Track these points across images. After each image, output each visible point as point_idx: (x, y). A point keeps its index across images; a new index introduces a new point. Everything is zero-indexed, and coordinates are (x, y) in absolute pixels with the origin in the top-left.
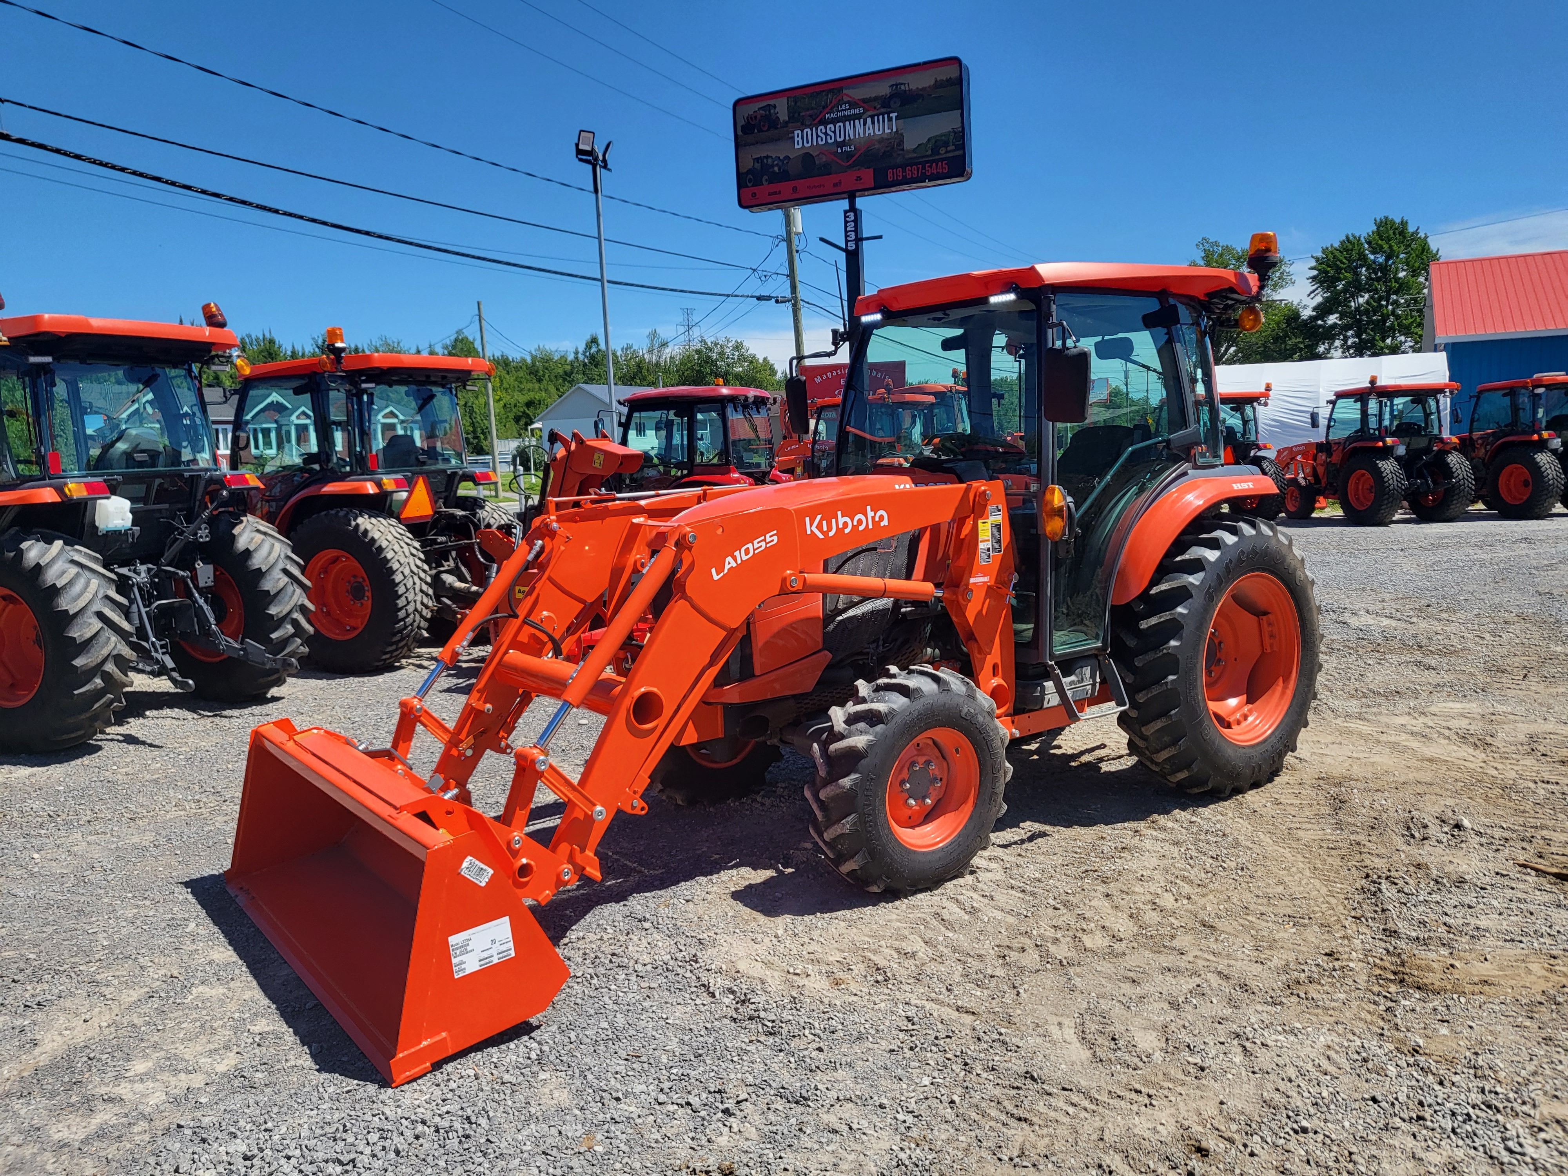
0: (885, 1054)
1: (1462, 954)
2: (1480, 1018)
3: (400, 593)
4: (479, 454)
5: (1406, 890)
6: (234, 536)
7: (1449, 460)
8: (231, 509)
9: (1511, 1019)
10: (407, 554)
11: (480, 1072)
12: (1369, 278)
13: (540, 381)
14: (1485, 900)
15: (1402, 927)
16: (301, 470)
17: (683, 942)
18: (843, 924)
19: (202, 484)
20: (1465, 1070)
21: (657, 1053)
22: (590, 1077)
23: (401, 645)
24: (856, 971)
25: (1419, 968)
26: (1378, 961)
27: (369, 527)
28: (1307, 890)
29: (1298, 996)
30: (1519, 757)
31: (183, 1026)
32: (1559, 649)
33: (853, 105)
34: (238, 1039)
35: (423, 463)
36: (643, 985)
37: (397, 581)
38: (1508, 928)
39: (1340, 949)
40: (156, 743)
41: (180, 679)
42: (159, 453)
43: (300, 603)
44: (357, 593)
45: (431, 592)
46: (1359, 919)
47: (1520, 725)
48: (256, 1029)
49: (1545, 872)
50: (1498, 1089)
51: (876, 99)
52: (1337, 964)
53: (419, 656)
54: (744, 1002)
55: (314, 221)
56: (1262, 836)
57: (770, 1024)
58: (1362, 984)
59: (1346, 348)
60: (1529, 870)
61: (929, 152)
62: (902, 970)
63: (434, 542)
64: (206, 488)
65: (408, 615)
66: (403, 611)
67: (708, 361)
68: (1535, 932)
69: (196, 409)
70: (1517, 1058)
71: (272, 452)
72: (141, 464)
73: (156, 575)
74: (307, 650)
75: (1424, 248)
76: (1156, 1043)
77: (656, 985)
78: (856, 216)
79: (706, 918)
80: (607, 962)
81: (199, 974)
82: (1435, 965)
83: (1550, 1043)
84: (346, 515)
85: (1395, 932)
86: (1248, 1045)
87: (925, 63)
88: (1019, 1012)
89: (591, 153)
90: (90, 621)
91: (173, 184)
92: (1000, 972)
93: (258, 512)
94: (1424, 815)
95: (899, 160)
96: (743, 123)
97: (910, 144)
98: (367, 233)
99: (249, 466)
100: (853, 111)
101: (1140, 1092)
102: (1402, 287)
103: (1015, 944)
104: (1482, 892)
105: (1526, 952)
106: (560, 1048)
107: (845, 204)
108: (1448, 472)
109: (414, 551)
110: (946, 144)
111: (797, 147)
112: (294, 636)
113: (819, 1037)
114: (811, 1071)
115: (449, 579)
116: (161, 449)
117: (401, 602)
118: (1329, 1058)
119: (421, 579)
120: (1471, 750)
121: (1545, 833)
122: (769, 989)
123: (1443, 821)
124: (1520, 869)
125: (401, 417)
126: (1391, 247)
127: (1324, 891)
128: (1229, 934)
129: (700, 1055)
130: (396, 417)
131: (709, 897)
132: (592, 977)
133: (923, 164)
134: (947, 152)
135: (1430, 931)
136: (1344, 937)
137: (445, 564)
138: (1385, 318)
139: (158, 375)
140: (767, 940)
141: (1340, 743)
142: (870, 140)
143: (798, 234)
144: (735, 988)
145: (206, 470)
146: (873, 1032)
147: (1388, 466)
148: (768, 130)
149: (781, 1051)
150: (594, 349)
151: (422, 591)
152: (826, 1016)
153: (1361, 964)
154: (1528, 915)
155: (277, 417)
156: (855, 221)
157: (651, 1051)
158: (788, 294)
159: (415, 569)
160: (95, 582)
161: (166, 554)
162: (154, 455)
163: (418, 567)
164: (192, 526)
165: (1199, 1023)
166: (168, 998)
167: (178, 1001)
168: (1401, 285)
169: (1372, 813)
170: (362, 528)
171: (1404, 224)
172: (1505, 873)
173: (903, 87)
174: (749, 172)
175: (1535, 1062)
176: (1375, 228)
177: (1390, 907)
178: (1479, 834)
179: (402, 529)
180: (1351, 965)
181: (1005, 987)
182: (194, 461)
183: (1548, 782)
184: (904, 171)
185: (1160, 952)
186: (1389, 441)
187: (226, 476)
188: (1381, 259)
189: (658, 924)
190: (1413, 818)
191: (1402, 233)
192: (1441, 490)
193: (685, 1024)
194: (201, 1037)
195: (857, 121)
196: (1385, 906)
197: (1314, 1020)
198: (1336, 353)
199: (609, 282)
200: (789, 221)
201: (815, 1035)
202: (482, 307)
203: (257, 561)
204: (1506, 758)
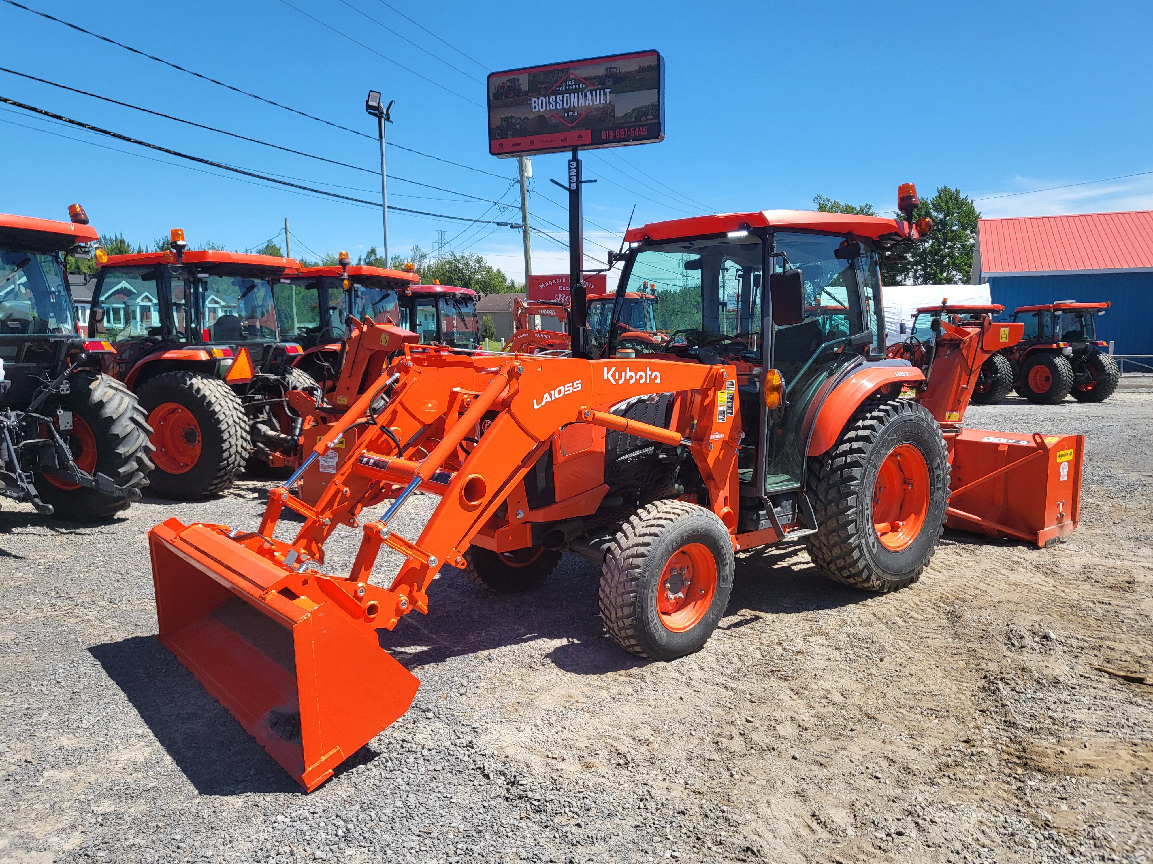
0: (632, 829)
1: (1067, 742)
2: (1089, 796)
3: (225, 438)
5: (1017, 689)
6: (90, 390)
7: (995, 360)
8: (88, 369)
9: (1112, 796)
10: (231, 408)
11: (294, 849)
14: (1076, 697)
15: (1019, 719)
16: (147, 340)
17: (460, 730)
18: (587, 715)
19: (65, 348)
20: (1088, 841)
21: (445, 830)
22: (389, 852)
23: (224, 479)
24: (601, 756)
25: (1037, 753)
26: (1004, 748)
27: (201, 386)
28: (942, 688)
29: (949, 777)
30: (1079, 583)
31: (35, 807)
32: (1090, 500)
33: (577, 81)
34: (83, 819)
35: (245, 338)
36: (431, 768)
37: (223, 429)
38: (1098, 721)
39: (975, 737)
40: (20, 555)
41: (41, 504)
42: (29, 322)
43: (143, 444)
44: (190, 436)
45: (249, 438)
46: (985, 712)
47: (1074, 558)
48: (99, 810)
49: (1115, 675)
50: (1114, 857)
51: (594, 78)
52: (974, 750)
53: (238, 488)
54: (513, 783)
56: (901, 643)
57: (536, 803)
58: (996, 768)
59: (916, 278)
60: (1103, 673)
61: (634, 119)
62: (639, 755)
63: (252, 399)
64: (68, 351)
65: (230, 456)
66: (227, 453)
67: (456, 270)
68: (1118, 724)
69: (61, 288)
70: (1122, 830)
71: (121, 326)
72: (13, 330)
73: (23, 420)
74: (148, 482)
75: (971, 210)
76: (847, 819)
77: (440, 768)
78: (577, 164)
79: (478, 709)
80: (399, 747)
81: (50, 759)
82: (1049, 751)
83: (1144, 816)
84: (183, 376)
85: (1014, 723)
86: (920, 822)
87: (632, 53)
88: (736, 792)
89: (378, 108)
91: (46, 114)
92: (716, 756)
93: (111, 372)
94: (1020, 629)
95: (611, 124)
96: (494, 91)
97: (619, 112)
98: (201, 161)
99: (103, 335)
100: (577, 86)
102: (956, 237)
103: (724, 732)
104: (1073, 691)
105: (1112, 740)
106: (362, 826)
107: (569, 155)
108: (994, 369)
109: (237, 406)
110: (646, 114)
111: (534, 110)
112: (138, 470)
113: (577, 814)
114: (572, 845)
115: (264, 428)
116: (31, 319)
117: (225, 446)
118: (984, 833)
119: (241, 428)
120: (1043, 577)
121: (1108, 643)
122: (534, 772)
123: (1034, 633)
124: (1097, 672)
125: (223, 303)
126: (949, 208)
127: (954, 688)
128: (888, 724)
129: (481, 831)
131: (479, 691)
132: (387, 761)
133: (629, 128)
134: (647, 120)
135: (1039, 722)
136: (975, 727)
137: (261, 416)
138: (943, 257)
139: (29, 259)
140: (528, 729)
142: (589, 109)
143: (528, 178)
144: (506, 771)
145: (68, 337)
146: (621, 810)
148: (513, 97)
149: (547, 827)
150: (372, 258)
151: (242, 437)
152: (581, 796)
153: (991, 749)
154: (1110, 710)
155: (125, 299)
156: (577, 168)
157: (439, 828)
158: (520, 222)
159: (237, 420)
161: (33, 403)
162: (24, 324)
163: (239, 418)
164: (55, 381)
165: (878, 802)
166: (23, 780)
167: (31, 784)
168: (955, 235)
169: (980, 626)
170: (195, 387)
171: (958, 192)
172: (1087, 675)
173: (615, 70)
174: (498, 127)
175: (1136, 833)
176: (937, 194)
177: (1008, 703)
178: (1061, 643)
179: (227, 388)
180: (985, 751)
181: (722, 770)
182: (59, 330)
183: (1103, 603)
184: (614, 132)
187: (84, 343)
188: (941, 216)
189: (439, 714)
190: (1012, 631)
191: (956, 199)
192: (990, 382)
193: (466, 803)
194: (50, 817)
195: (580, 94)
196: (1004, 702)
197: (965, 798)
198: (910, 281)
199: (389, 207)
200: (522, 167)
201: (573, 812)
202: (288, 223)
203: (109, 411)
204: (1070, 584)
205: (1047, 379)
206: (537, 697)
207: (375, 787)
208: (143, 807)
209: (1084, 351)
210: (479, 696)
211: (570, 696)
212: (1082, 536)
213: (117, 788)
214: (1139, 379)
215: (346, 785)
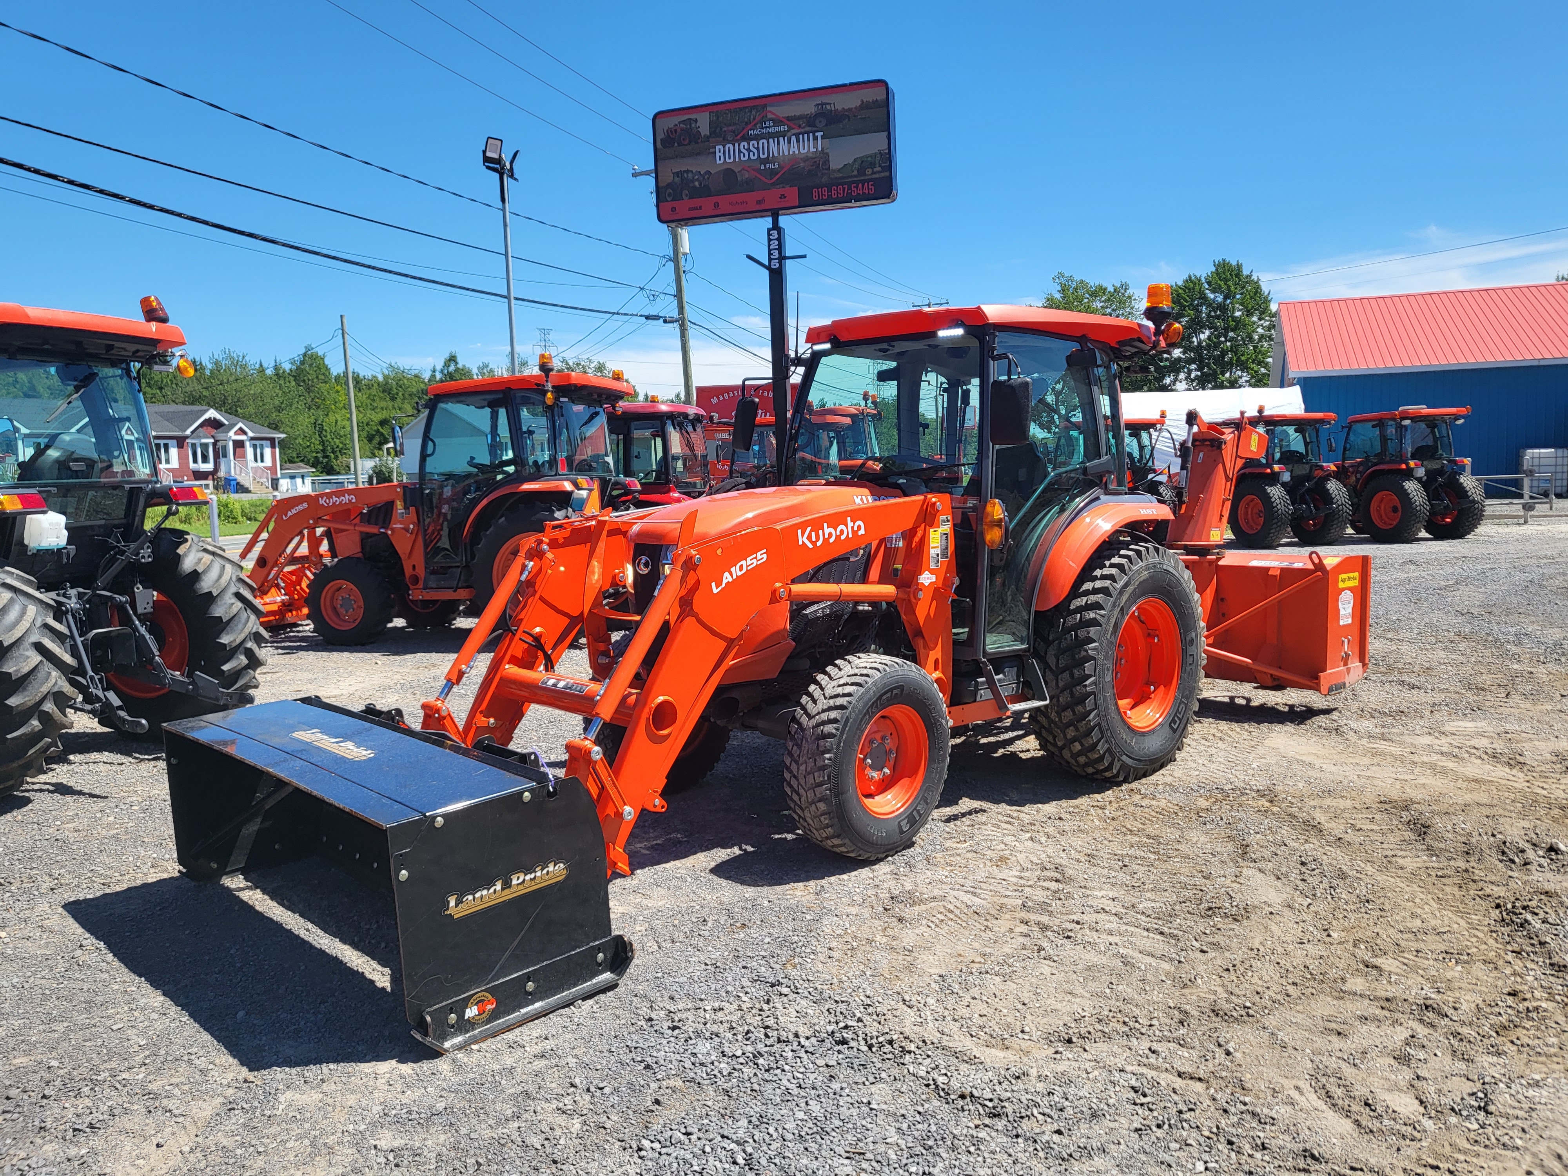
0: (1133, 1134)
4: (328, 474)
5: (1550, 920)
6: (179, 556)
7: (1328, 487)
12: (1208, 316)
13: (393, 399)
28: (1446, 922)
29: (1513, 1043)
30: (1558, 776)
31: (289, 1145)
32: (1516, 666)
33: (777, 122)
36: (821, 1062)
39: (1520, 988)
40: (97, 792)
43: (254, 630)
46: (1519, 953)
47: (1535, 743)
48: (383, 1144)
51: (801, 117)
52: (1527, 1005)
55: (193, 219)
57: (990, 1104)
59: (1189, 381)
61: (855, 173)
64: (146, 501)
72: (76, 474)
73: (87, 600)
75: (1257, 290)
77: (835, 1063)
78: (779, 234)
80: (763, 1036)
87: (852, 84)
88: (1245, 1075)
89: (499, 161)
90: (28, 653)
94: (1515, 839)
95: (824, 180)
96: (662, 136)
97: (836, 163)
98: (251, 235)
100: (777, 129)
101: (1438, 1167)
102: (1239, 325)
106: (765, 1148)
107: (768, 222)
108: (1327, 498)
110: (872, 165)
111: (718, 162)
112: (248, 667)
113: (1049, 1116)
114: (1063, 1160)
120: (1508, 770)
123: (1536, 845)
125: (251, 434)
126: (1229, 287)
127: (1463, 923)
129: (931, 1148)
130: (245, 433)
133: (849, 184)
134: (873, 173)
136: (1515, 974)
138: (1224, 353)
139: (94, 375)
141: (1379, 765)
142: (794, 159)
143: (685, 254)
145: (147, 482)
146: (1105, 1107)
147: (1276, 492)
148: (689, 144)
149: (1017, 1136)
150: (452, 368)
153: (1550, 1003)
155: (215, 432)
156: (779, 239)
157: (872, 1146)
158: (675, 314)
160: (32, 609)
161: (103, 577)
162: (88, 465)
164: (133, 545)
166: (253, 1109)
167: (267, 1113)
168: (1237, 323)
169: (1459, 837)
171: (1239, 266)
173: (828, 107)
174: (669, 185)
176: (1214, 269)
177: (1548, 939)
180: (1544, 1005)
182: (130, 474)
184: (830, 191)
185: (1342, 998)
186: (1276, 468)
187: (171, 489)
188: (1220, 299)
189: (796, 988)
190: (1504, 843)
191: (1238, 275)
192: (1323, 514)
193: (892, 1108)
194: (318, 1158)
195: (781, 139)
196: (1543, 939)
197: (1545, 1069)
198: (1181, 386)
199: (516, 299)
200: (676, 241)
201: (1044, 1115)
202: (345, 320)
203: (206, 584)
204: (1546, 777)
205: (1395, 510)
206: (915, 959)
207: (755, 1094)
208: (442, 1137)
209: (1440, 472)
210: (838, 960)
211: (960, 955)
212: (1530, 714)
213: (394, 1112)
214: (1506, 508)
215: (712, 1093)
